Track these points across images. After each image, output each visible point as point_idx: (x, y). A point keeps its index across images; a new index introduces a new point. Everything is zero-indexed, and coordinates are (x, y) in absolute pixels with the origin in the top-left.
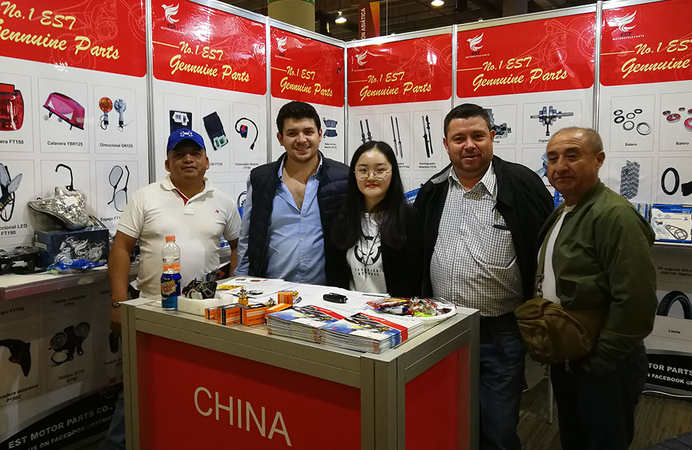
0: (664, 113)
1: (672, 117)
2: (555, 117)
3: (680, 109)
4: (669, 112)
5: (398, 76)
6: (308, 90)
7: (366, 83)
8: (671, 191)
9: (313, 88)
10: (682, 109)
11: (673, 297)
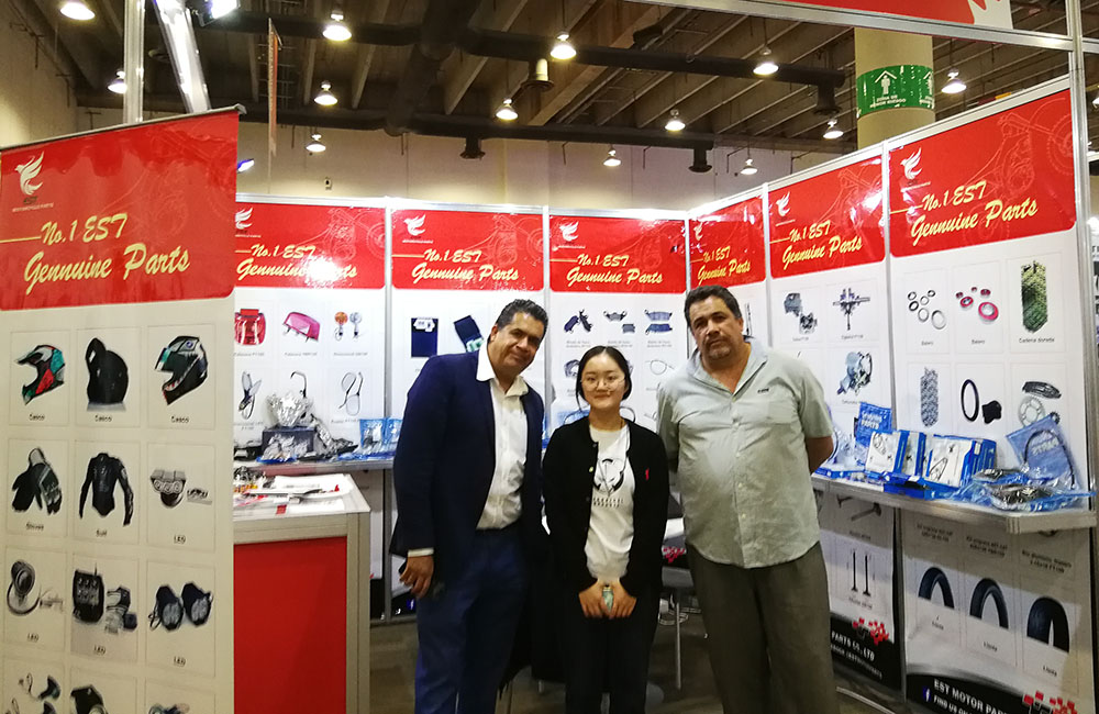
1: (966, 302)
2: (854, 303)
3: (972, 289)
4: (961, 294)
5: (725, 253)
6: (615, 279)
7: (702, 263)
8: (971, 416)
9: (625, 276)
10: (974, 289)
11: (985, 587)
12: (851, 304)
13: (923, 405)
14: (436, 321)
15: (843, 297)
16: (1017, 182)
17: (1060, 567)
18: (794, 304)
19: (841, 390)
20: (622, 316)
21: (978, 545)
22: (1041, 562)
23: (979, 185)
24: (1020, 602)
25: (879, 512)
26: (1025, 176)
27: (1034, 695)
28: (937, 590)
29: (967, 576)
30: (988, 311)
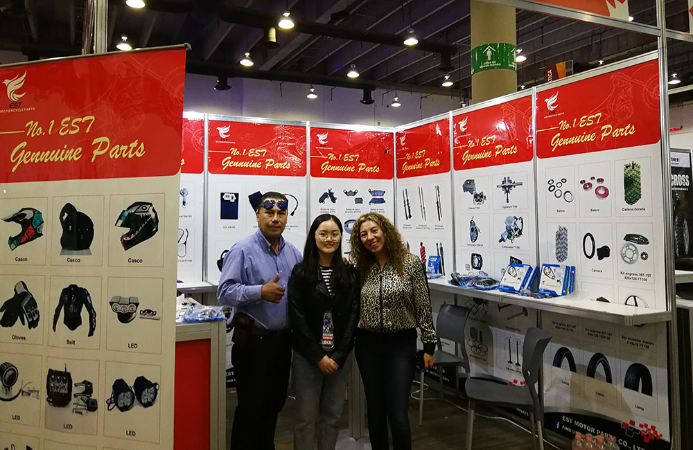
0: (581, 182)
1: (587, 186)
2: (511, 186)
3: (592, 178)
4: (584, 181)
5: (422, 154)
6: (351, 169)
7: (406, 160)
8: (589, 255)
9: (357, 167)
10: (593, 178)
11: (598, 358)
12: (510, 187)
13: (557, 249)
14: (237, 195)
15: (503, 182)
16: (622, 114)
17: (647, 345)
18: (469, 186)
19: (502, 240)
20: (355, 193)
21: (592, 333)
22: (634, 342)
23: (597, 115)
24: (620, 367)
25: (526, 314)
26: (627, 110)
27: (628, 422)
28: (565, 361)
29: (585, 352)
30: (601, 192)
